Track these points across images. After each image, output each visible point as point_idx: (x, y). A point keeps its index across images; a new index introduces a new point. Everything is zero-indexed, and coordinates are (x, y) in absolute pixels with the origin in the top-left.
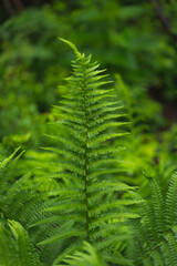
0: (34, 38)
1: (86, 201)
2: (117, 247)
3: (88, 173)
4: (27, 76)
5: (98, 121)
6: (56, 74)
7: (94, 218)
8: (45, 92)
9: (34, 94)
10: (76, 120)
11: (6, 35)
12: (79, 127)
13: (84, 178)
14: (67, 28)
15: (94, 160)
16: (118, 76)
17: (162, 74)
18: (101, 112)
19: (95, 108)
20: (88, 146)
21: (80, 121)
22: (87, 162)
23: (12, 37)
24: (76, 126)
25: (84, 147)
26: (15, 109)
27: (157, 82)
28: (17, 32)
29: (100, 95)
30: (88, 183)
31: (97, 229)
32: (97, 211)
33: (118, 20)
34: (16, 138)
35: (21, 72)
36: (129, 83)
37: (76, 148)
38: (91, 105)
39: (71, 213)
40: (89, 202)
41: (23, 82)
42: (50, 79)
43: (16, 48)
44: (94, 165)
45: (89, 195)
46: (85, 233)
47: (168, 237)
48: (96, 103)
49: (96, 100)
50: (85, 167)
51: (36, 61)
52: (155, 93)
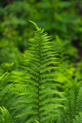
0: (19, 15)
1: (38, 98)
2: (52, 120)
3: (40, 84)
4: (15, 33)
5: (46, 61)
6: (28, 32)
7: (42, 106)
8: (23, 40)
9: (18, 41)
10: (35, 60)
11: (6, 13)
12: (37, 63)
13: (38, 87)
14: (34, 11)
15: (43, 79)
16: (57, 37)
17: (79, 34)
18: (47, 57)
19: (44, 54)
20: (41, 72)
21: (37, 60)
22: (40, 79)
23: (9, 14)
24: (35, 63)
25: (39, 72)
26: (8, 49)
27: (76, 38)
28: (11, 12)
29: (47, 48)
30: (40, 90)
31: (43, 111)
32: (44, 103)
33: (59, 8)
34: (7, 65)
35: (12, 31)
36: (63, 38)
37: (35, 73)
38: (43, 53)
39: (31, 103)
40: (40, 98)
41: (13, 36)
42: (25, 35)
43: (10, 19)
44: (43, 81)
45: (40, 95)
46: (37, 113)
47: (77, 117)
48: (45, 52)
49: (45, 50)
50: (38, 82)
51: (19, 26)
52: (75, 43)
